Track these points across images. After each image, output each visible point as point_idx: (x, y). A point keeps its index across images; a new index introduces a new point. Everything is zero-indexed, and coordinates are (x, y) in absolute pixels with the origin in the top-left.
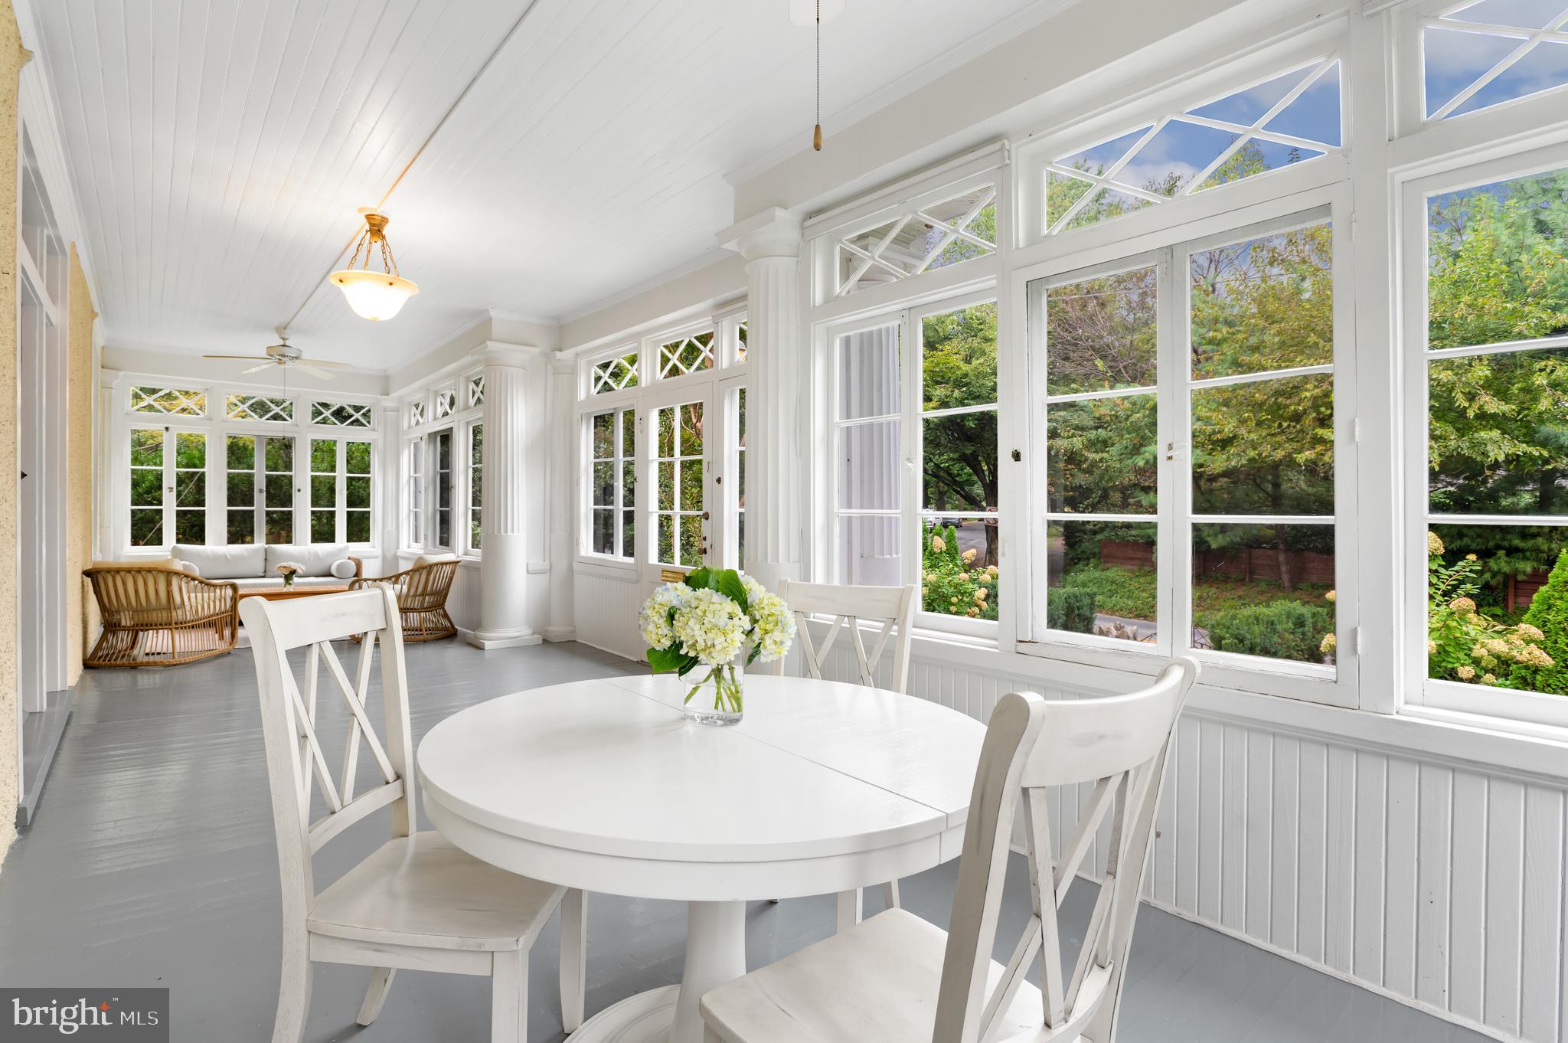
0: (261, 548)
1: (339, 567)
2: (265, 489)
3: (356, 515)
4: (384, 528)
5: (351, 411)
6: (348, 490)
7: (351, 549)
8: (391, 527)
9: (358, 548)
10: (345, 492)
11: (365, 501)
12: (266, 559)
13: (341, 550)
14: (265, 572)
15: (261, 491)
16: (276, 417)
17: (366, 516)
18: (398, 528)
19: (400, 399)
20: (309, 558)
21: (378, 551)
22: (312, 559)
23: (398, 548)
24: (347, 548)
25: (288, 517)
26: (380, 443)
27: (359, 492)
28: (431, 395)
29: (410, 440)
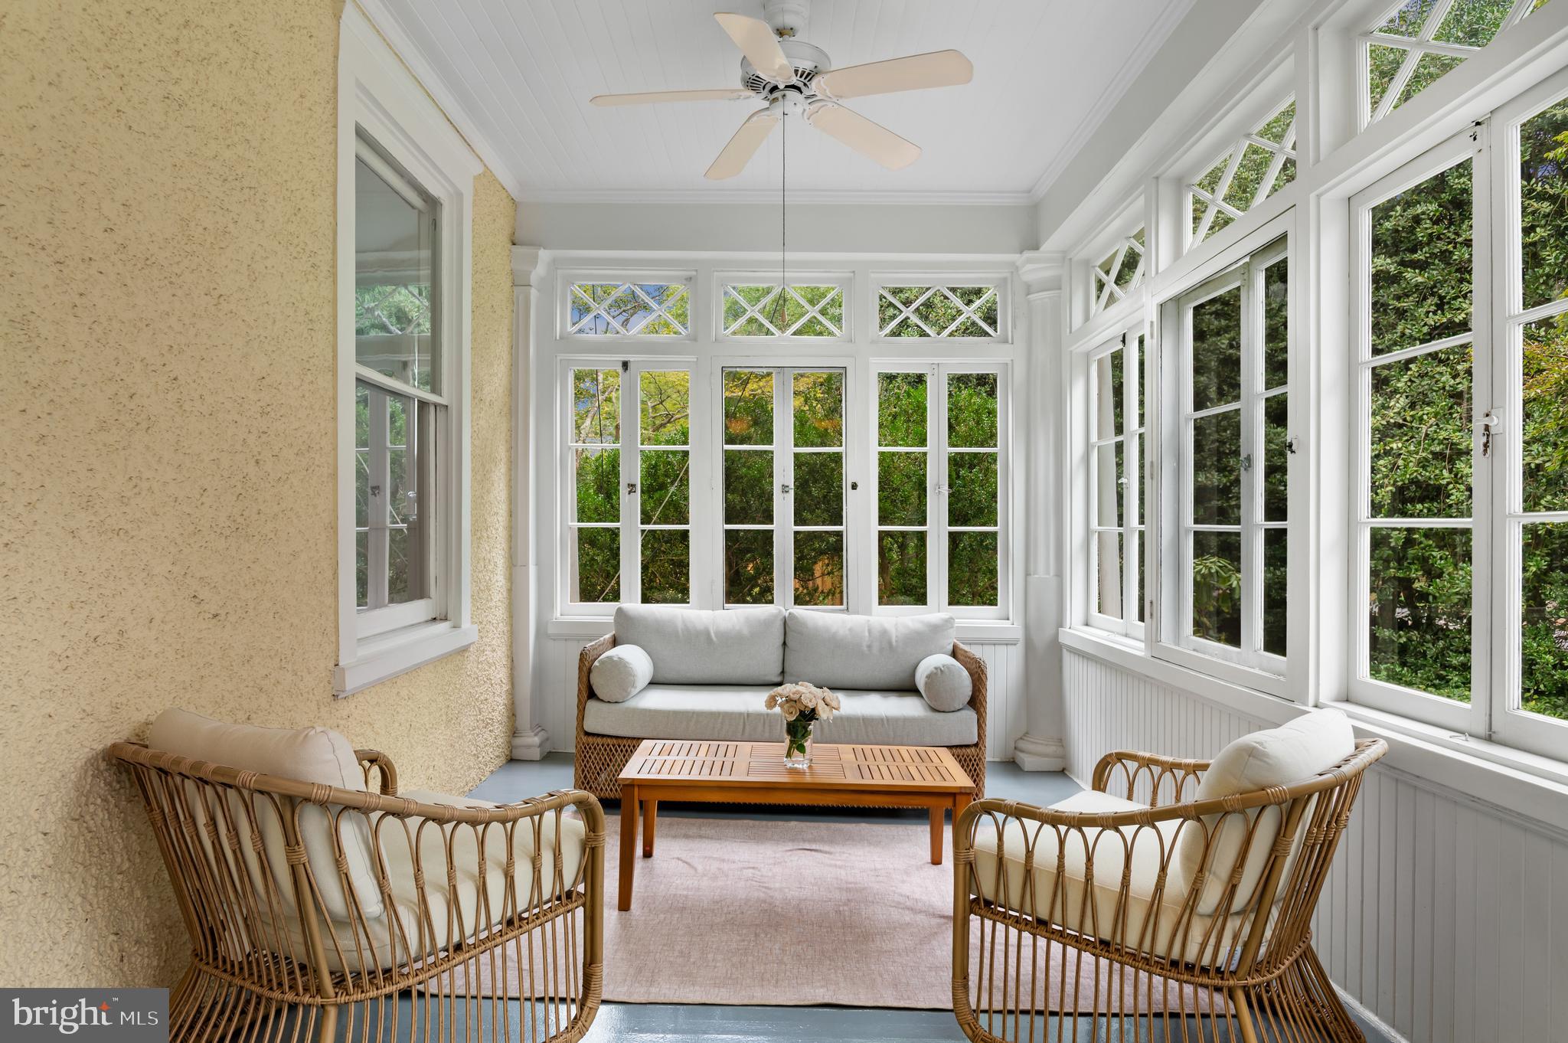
0: (776, 616)
1: (932, 677)
2: (792, 486)
3: (966, 541)
4: (1027, 574)
5: (957, 302)
6: (950, 486)
7: (958, 623)
8: (1043, 569)
9: (974, 618)
10: (945, 490)
11: (985, 511)
12: (784, 644)
13: (936, 629)
14: (783, 672)
15: (785, 489)
16: (810, 328)
17: (986, 545)
18: (1060, 574)
19: (1064, 257)
20: (869, 647)
21: (1013, 628)
22: (875, 650)
23: (1060, 624)
24: (949, 621)
25: (835, 549)
26: (1019, 372)
27: (973, 491)
28: (1166, 192)
29: (1087, 356)
